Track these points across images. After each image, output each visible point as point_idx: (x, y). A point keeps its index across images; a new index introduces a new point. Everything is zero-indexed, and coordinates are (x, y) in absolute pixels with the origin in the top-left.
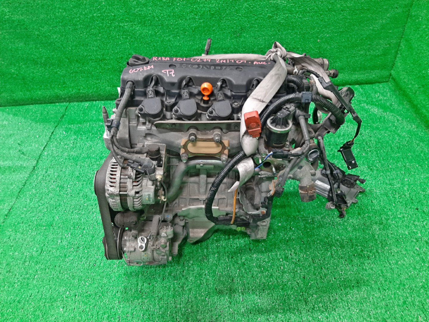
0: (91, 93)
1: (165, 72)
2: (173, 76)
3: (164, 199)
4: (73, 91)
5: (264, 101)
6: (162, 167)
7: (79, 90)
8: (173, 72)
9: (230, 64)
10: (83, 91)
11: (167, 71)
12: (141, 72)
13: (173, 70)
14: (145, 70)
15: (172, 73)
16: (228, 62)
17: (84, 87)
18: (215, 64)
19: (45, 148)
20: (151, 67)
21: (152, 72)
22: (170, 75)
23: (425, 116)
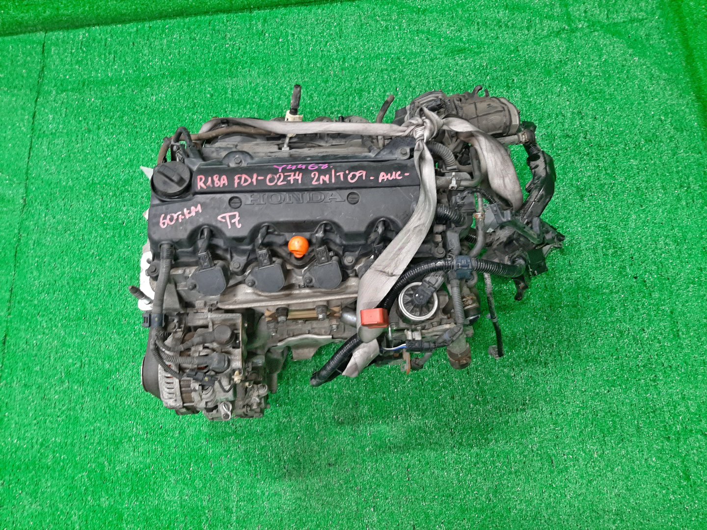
0: (82, 13)
1: (224, 221)
2: (239, 226)
3: (249, 385)
4: (45, 12)
5: (394, 274)
6: (239, 348)
7: (58, 9)
8: (237, 218)
9: (338, 186)
10: (67, 11)
11: (227, 215)
12: (182, 224)
13: (237, 213)
14: (187, 217)
15: (236, 220)
16: (333, 181)
17: (65, 5)
18: (311, 187)
19: (30, 153)
20: (197, 210)
21: (201, 220)
22: (233, 224)
23: (700, 79)
